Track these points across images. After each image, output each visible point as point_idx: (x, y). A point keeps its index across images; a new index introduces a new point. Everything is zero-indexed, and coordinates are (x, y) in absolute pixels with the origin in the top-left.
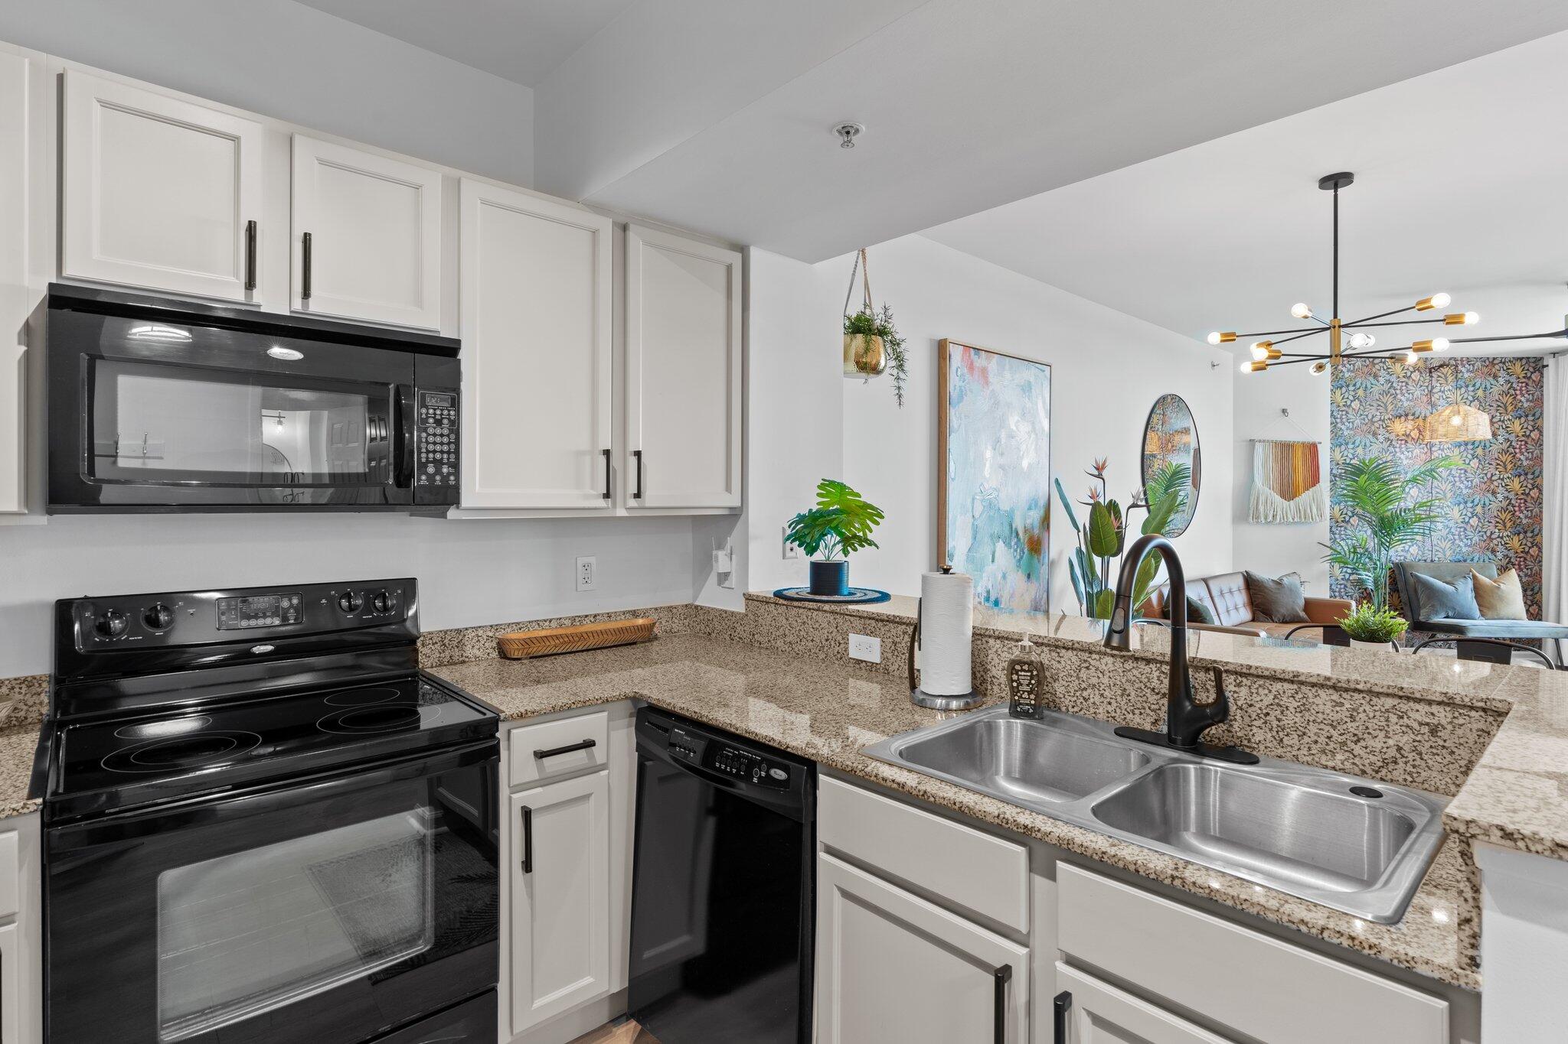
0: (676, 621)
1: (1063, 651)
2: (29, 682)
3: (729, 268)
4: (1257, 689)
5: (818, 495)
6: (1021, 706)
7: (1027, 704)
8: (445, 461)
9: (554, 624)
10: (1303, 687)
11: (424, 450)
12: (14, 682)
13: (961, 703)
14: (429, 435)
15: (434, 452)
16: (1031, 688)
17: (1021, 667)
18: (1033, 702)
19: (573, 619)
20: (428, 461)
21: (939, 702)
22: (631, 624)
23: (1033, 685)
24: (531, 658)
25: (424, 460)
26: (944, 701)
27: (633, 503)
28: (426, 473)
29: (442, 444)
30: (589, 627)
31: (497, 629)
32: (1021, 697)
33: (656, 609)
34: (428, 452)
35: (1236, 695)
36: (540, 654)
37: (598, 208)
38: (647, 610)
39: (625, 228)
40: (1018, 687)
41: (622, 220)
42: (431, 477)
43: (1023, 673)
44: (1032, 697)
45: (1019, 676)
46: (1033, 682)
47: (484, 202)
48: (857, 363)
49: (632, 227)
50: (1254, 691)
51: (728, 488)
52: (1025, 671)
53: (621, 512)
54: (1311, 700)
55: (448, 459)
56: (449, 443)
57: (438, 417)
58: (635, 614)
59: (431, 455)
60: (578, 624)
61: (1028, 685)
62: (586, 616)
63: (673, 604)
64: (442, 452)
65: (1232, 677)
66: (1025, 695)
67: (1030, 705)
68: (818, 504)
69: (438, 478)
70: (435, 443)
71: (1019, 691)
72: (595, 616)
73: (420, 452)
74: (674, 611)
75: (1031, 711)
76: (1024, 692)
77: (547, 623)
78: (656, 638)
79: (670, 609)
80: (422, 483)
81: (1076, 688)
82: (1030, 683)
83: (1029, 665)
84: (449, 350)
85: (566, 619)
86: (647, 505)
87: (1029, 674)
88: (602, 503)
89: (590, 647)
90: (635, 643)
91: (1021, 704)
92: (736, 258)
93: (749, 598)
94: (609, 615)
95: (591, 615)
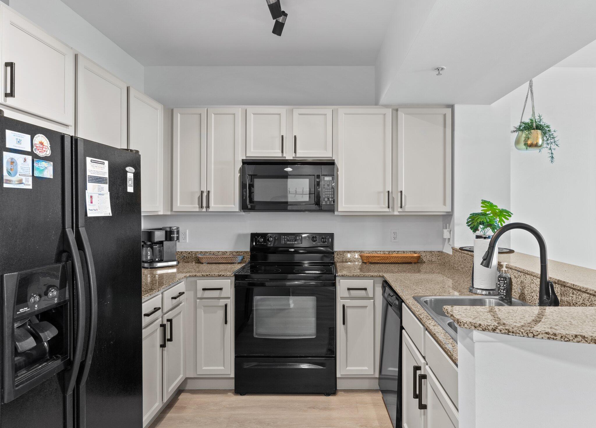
0: (434, 257)
1: (527, 275)
2: (246, 252)
3: (445, 115)
4: (578, 296)
5: (482, 206)
6: (501, 295)
7: (503, 295)
8: (330, 197)
9: (382, 253)
10: (591, 296)
11: (324, 194)
12: (244, 252)
13: (487, 292)
14: (325, 189)
15: (327, 194)
16: (504, 288)
17: (501, 279)
18: (505, 294)
19: (389, 252)
20: (325, 197)
21: (479, 291)
22: (411, 256)
23: (505, 287)
24: (370, 263)
25: (324, 197)
26: (480, 291)
27: (400, 210)
28: (325, 201)
29: (329, 192)
30: (395, 255)
31: (361, 252)
32: (500, 291)
33: (425, 251)
34: (325, 194)
35: (572, 298)
36: (373, 262)
37: (386, 106)
38: (420, 251)
39: (397, 110)
40: (499, 287)
41: (396, 108)
42: (326, 202)
43: (501, 281)
44: (505, 292)
45: (500, 282)
46: (505, 285)
47: (345, 114)
48: (525, 144)
49: (399, 109)
50: (577, 297)
51: (445, 204)
52: (502, 280)
53: (396, 213)
54: (593, 302)
55: (331, 196)
56: (331, 191)
57: (328, 184)
58: (415, 252)
59: (326, 195)
60: (391, 254)
61: (503, 287)
62: (394, 251)
63: (433, 250)
64: (329, 194)
65: (571, 290)
66: (502, 291)
67: (504, 295)
68: (482, 210)
69: (328, 202)
70: (327, 192)
71: (500, 289)
72: (398, 252)
73: (323, 195)
74: (433, 253)
75: (504, 298)
76: (502, 289)
77: (379, 252)
78: (424, 262)
79: (431, 252)
80: (323, 204)
81: (530, 292)
82: (504, 286)
83: (503, 278)
84: (331, 163)
85: (386, 251)
86: (406, 210)
87: (503, 282)
88: (387, 210)
89: (392, 262)
90: (411, 263)
91: (501, 294)
92: (448, 111)
93: (454, 249)
94: (404, 252)
95: (396, 251)
